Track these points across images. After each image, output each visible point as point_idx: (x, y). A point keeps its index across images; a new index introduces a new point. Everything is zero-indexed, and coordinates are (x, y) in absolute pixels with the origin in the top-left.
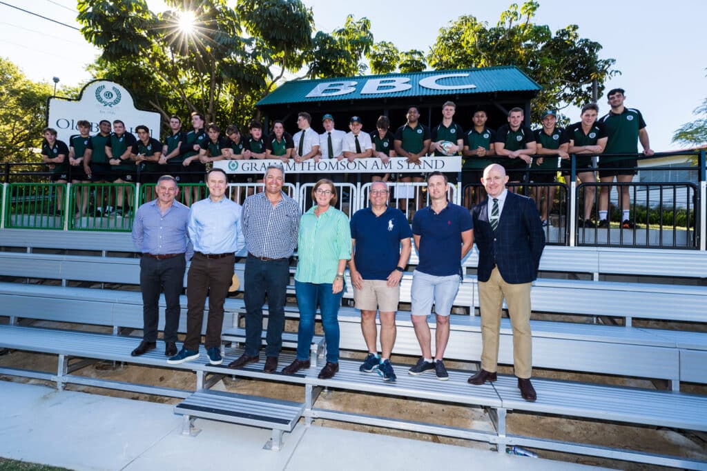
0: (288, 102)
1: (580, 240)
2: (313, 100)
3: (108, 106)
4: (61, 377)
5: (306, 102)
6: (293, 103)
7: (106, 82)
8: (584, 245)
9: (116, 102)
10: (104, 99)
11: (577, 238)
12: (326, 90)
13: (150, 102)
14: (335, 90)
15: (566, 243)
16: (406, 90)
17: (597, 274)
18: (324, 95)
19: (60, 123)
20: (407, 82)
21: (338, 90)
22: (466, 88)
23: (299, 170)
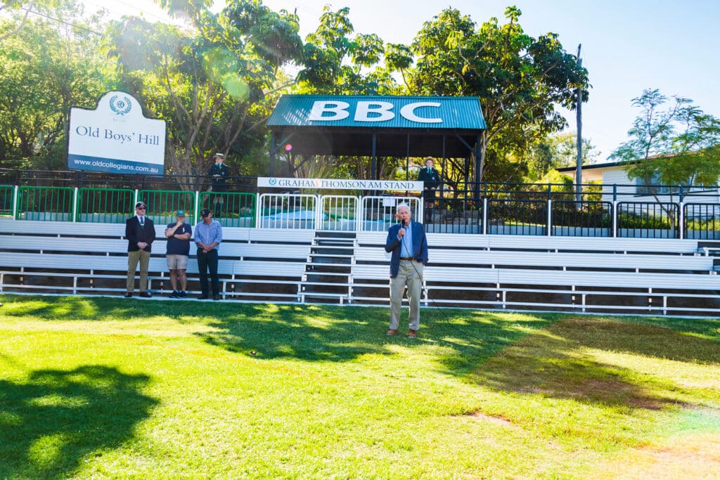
2: (316, 124)
3: (120, 115)
5: (310, 126)
7: (119, 92)
10: (117, 108)
12: (324, 113)
16: (390, 120)
18: (323, 118)
19: (82, 131)
20: (391, 110)
21: (334, 114)
22: (435, 121)
23: (320, 186)
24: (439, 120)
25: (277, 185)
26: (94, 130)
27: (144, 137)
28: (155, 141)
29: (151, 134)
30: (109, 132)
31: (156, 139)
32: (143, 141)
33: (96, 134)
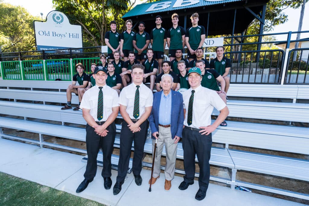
0: (137, 15)
1: (287, 81)
2: (149, 13)
3: (58, 24)
4: (41, 143)
5: (145, 14)
6: (139, 15)
7: (56, 11)
8: (289, 83)
9: (62, 21)
10: (57, 20)
11: (285, 80)
12: (156, 7)
13: (77, 20)
14: (160, 7)
15: (279, 83)
16: (197, 4)
17: (296, 99)
18: (155, 10)
19: (41, 33)
26: (47, 32)
27: (71, 34)
28: (77, 36)
29: (75, 33)
30: (54, 33)
31: (77, 35)
32: (71, 37)
33: (48, 34)
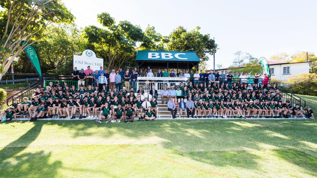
3: (89, 57)
7: (88, 50)
9: (91, 56)
10: (88, 55)
12: (152, 56)
16: (172, 59)
19: (77, 62)
20: (172, 55)
21: (155, 57)
22: (185, 59)
23: (156, 80)
24: (186, 59)
25: (143, 79)
26: (81, 62)
27: (97, 64)
29: (99, 63)
30: (86, 62)
31: (101, 64)
32: (97, 65)
33: (82, 63)
